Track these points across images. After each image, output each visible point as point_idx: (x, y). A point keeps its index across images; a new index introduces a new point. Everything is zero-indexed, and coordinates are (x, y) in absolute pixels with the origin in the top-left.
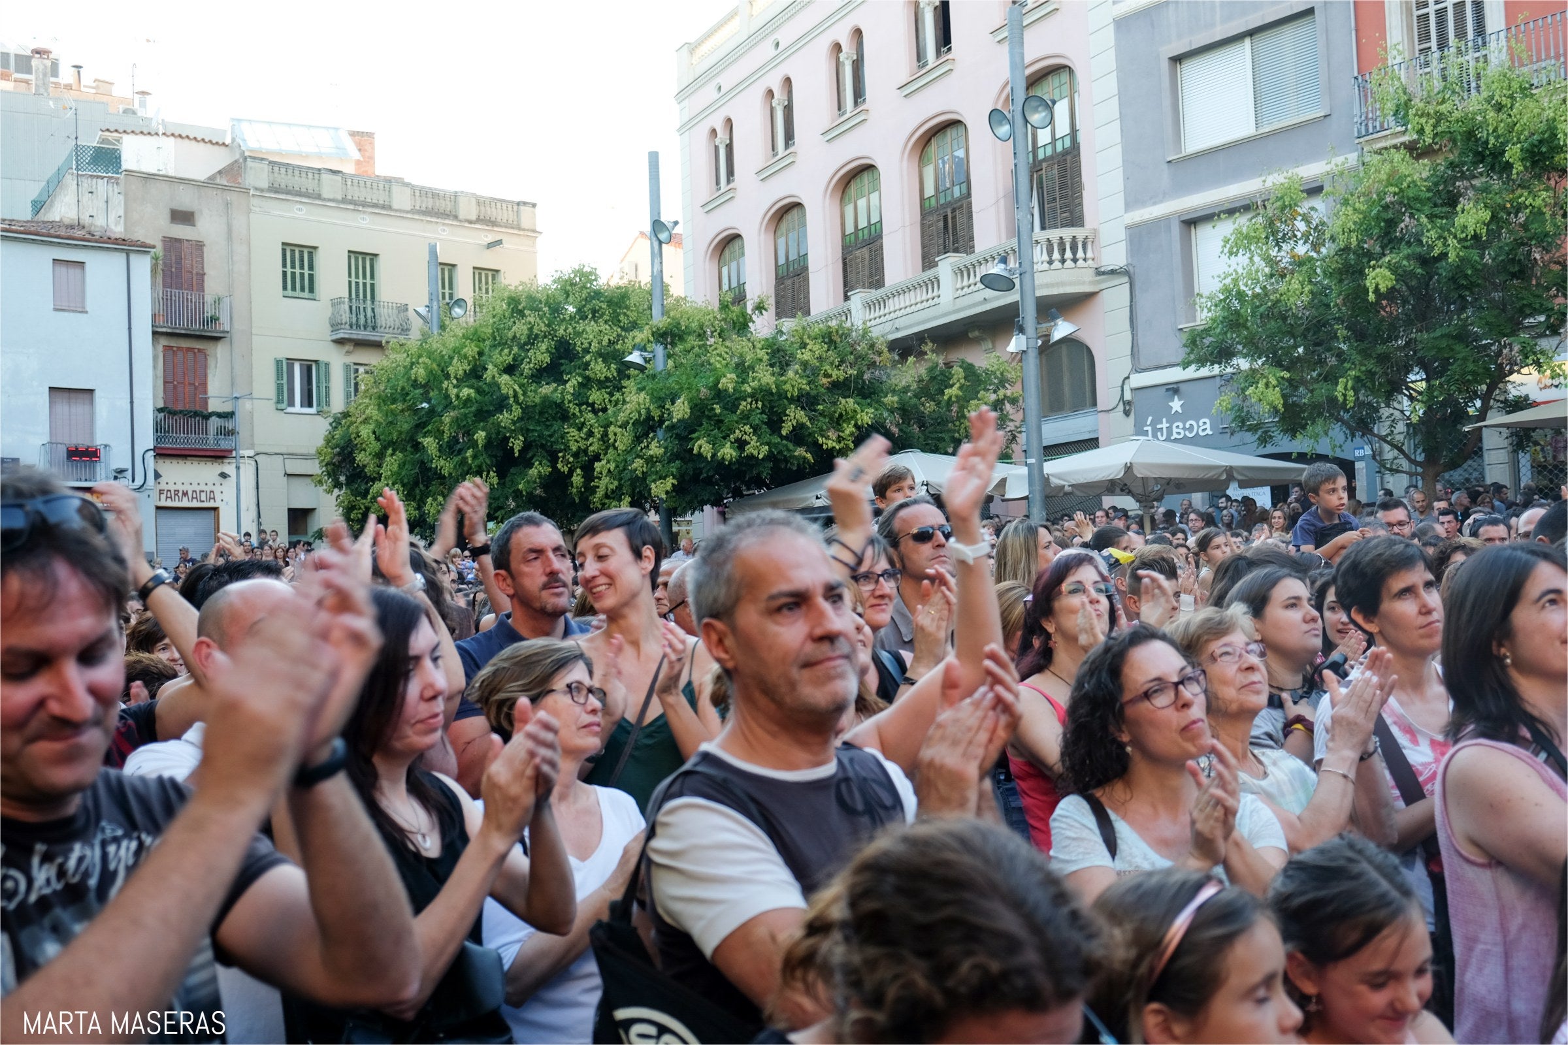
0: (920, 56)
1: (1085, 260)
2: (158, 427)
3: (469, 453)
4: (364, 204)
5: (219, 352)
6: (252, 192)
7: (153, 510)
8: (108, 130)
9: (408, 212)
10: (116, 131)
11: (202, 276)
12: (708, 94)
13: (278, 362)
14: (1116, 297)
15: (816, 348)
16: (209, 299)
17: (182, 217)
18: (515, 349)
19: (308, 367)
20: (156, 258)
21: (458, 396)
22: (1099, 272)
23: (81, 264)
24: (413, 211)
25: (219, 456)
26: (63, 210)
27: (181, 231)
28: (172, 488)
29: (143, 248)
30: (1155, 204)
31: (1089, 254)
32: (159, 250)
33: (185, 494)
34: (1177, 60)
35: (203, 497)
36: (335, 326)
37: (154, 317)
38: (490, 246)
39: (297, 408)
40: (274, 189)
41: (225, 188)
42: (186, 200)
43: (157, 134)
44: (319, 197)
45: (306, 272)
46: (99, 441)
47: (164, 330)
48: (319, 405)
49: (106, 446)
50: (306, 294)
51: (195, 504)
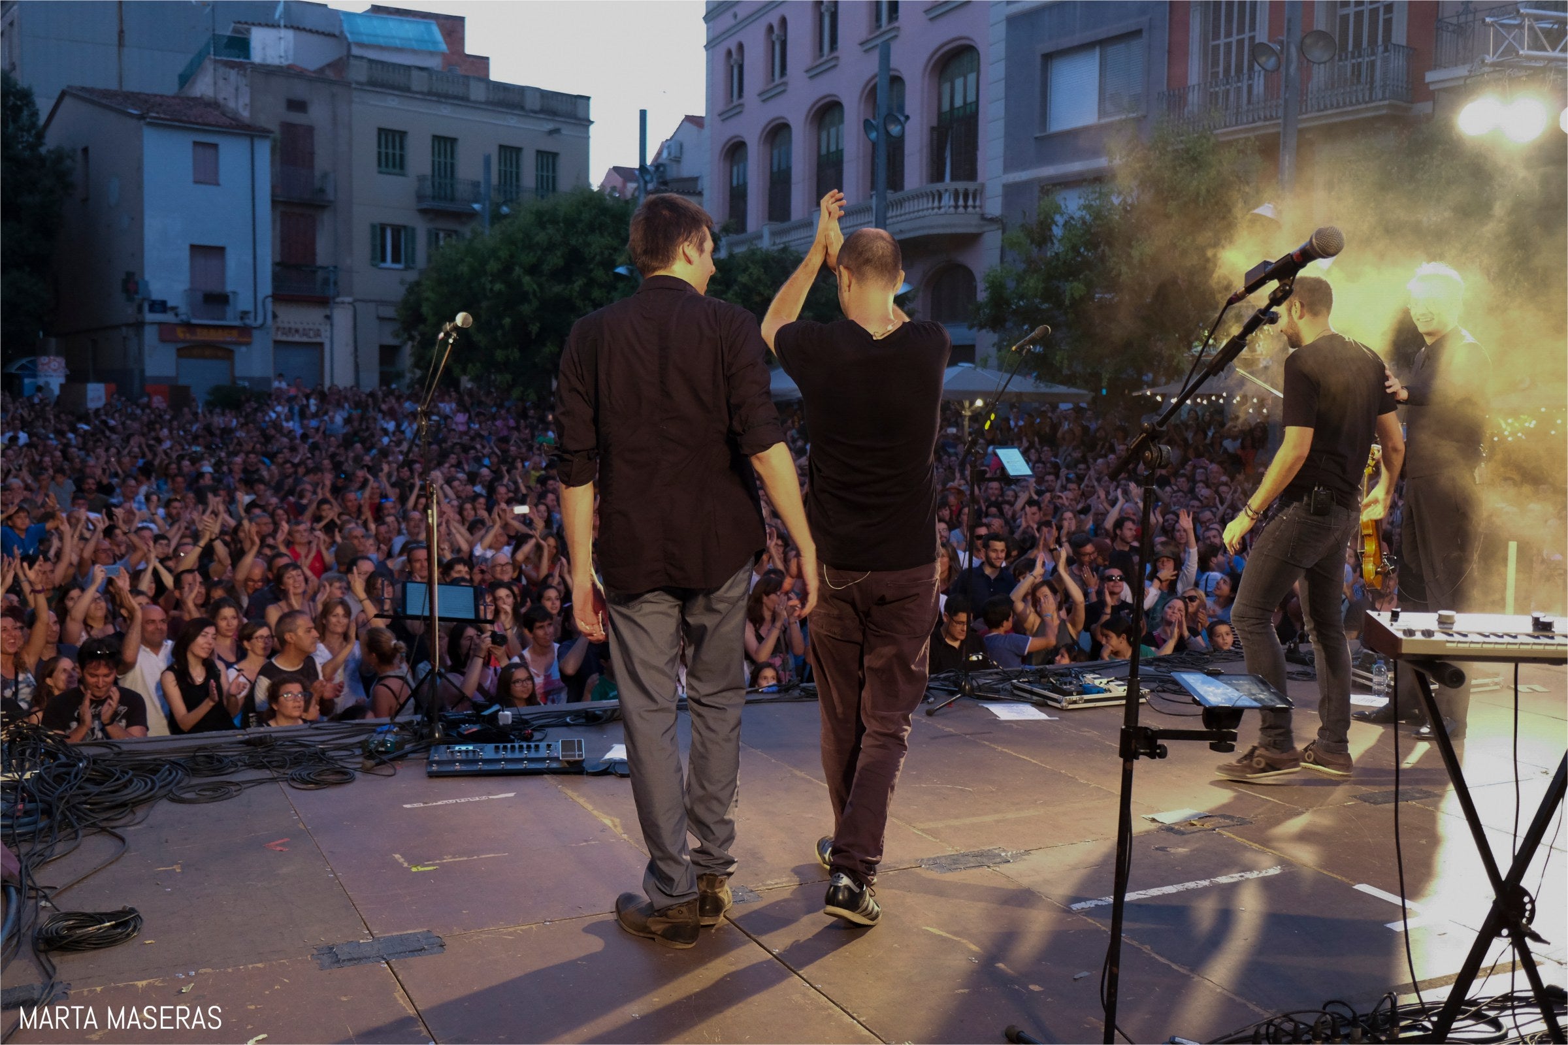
0: (878, 18)
1: (974, 207)
2: (276, 277)
3: (499, 333)
4: (447, 96)
5: (326, 217)
6: (354, 86)
7: (271, 345)
8: (239, 22)
9: (481, 103)
10: (246, 23)
11: (312, 154)
12: (727, 21)
13: (373, 226)
14: (993, 240)
15: (756, 271)
16: (317, 173)
17: (298, 105)
18: (539, 252)
19: (397, 230)
20: (275, 140)
21: (491, 290)
22: (983, 217)
23: (215, 146)
24: (487, 103)
25: (323, 301)
26: (203, 87)
27: (296, 118)
28: (286, 325)
29: (264, 133)
30: (1024, 169)
31: (978, 203)
32: (277, 134)
33: (297, 331)
34: (1048, 58)
35: (311, 334)
36: (420, 197)
37: (273, 187)
38: (551, 132)
39: (389, 263)
40: (372, 83)
41: (332, 82)
42: (300, 90)
43: (279, 26)
44: (408, 90)
45: (398, 152)
46: (229, 288)
47: (281, 199)
48: (406, 262)
49: (234, 293)
50: (397, 170)
51: (305, 339)
